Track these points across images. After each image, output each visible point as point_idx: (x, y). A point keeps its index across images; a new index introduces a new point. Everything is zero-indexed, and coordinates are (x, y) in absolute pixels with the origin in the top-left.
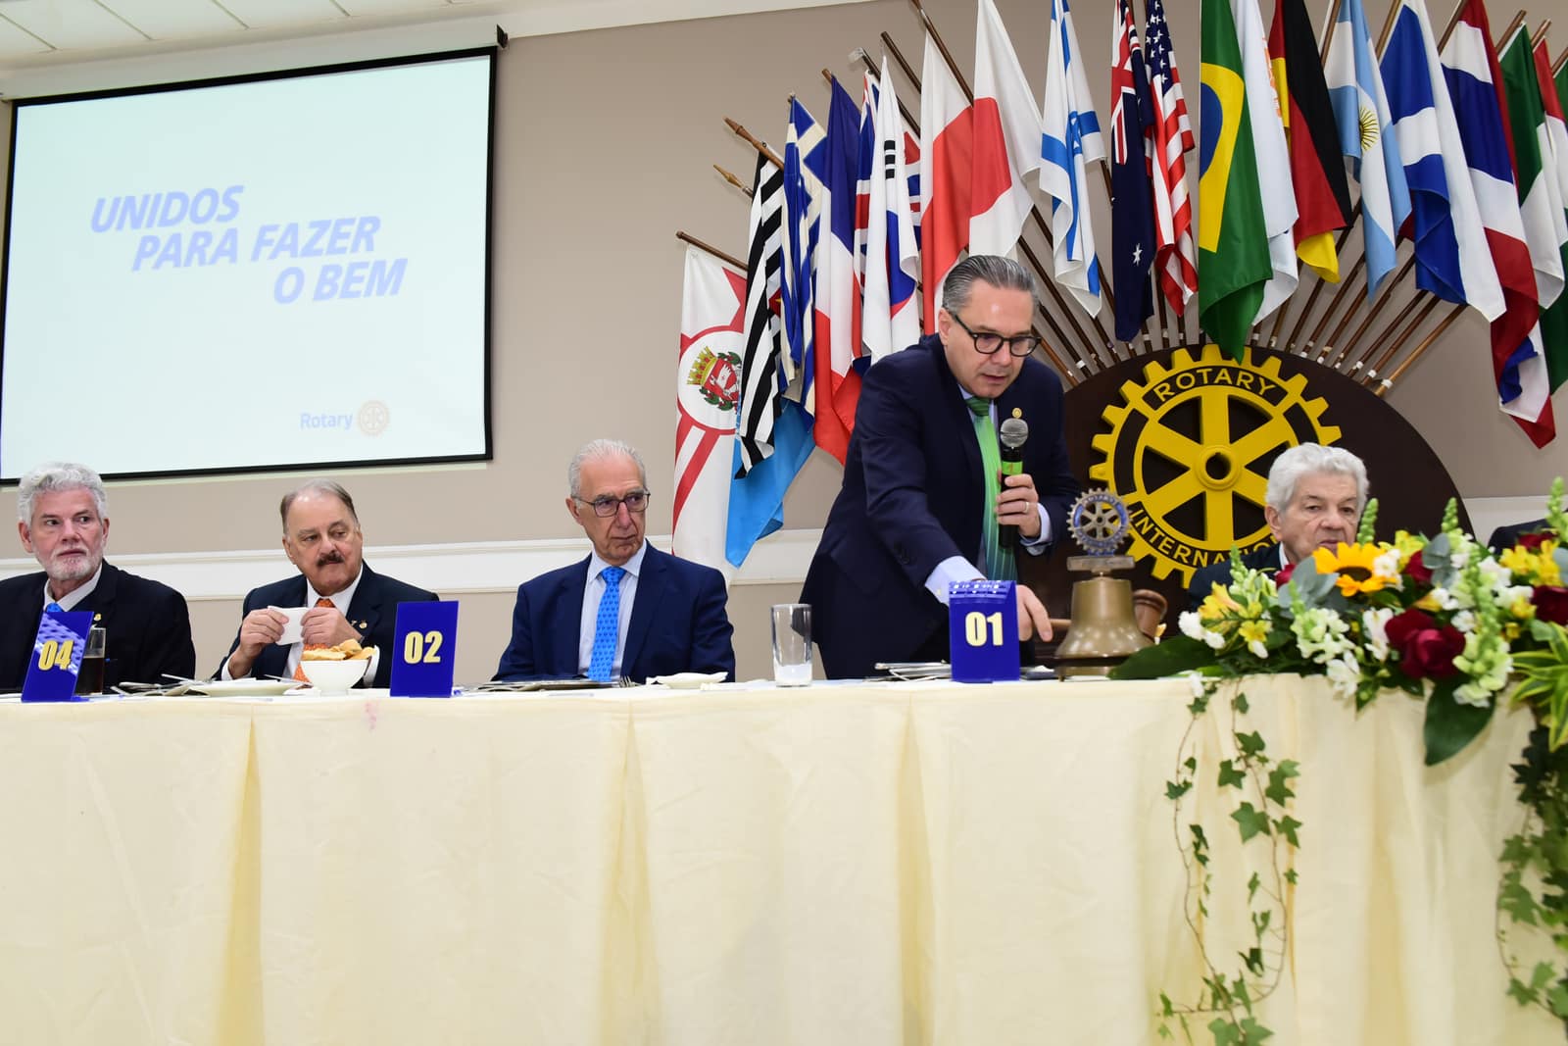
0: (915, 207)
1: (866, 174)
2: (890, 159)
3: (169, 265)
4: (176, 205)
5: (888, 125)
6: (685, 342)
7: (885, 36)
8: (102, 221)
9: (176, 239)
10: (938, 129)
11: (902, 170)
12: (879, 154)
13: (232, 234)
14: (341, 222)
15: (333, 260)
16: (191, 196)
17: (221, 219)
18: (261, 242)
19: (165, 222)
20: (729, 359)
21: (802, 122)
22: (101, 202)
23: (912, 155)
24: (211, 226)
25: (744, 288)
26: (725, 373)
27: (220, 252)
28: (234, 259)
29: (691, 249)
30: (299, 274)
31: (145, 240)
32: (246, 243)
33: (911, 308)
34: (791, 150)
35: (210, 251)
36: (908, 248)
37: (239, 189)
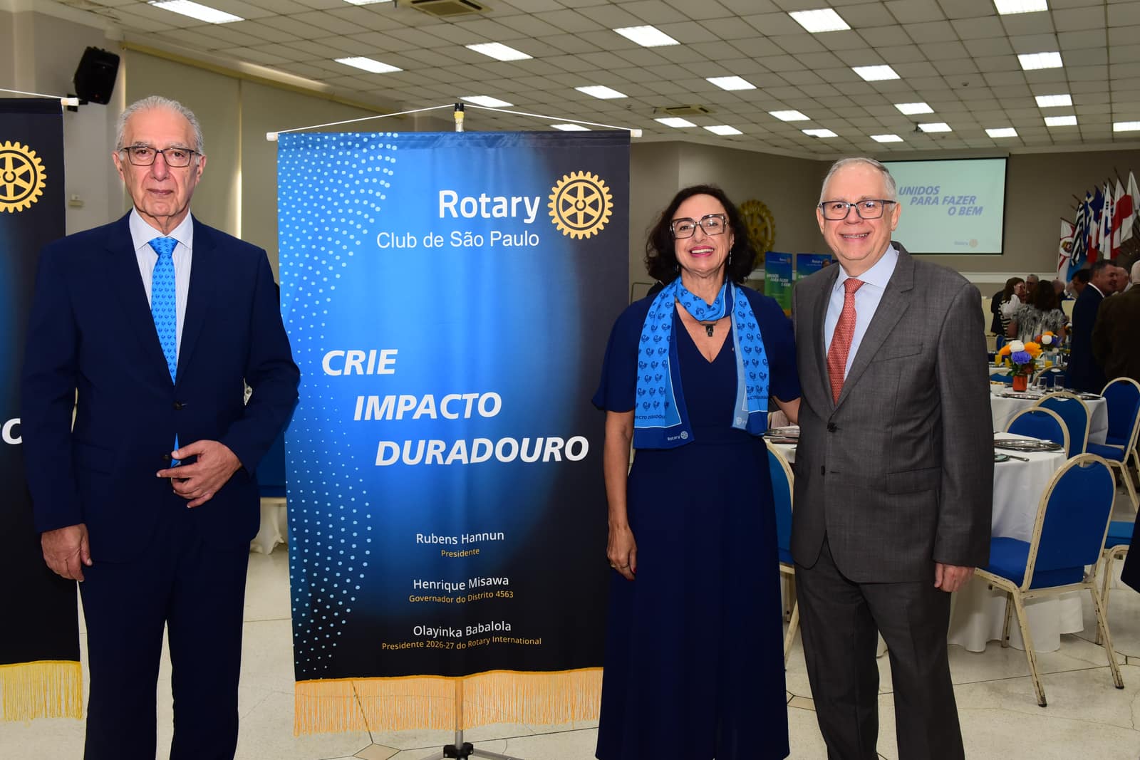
0: (1112, 215)
1: (1102, 208)
2: (1107, 206)
3: (919, 205)
4: (922, 190)
5: (1108, 198)
6: (1061, 239)
7: (1109, 179)
8: (902, 191)
9: (922, 198)
10: (1118, 199)
11: (1109, 207)
12: (1105, 204)
13: (937, 198)
14: (965, 197)
15: (964, 205)
16: (926, 187)
17: (935, 194)
18: (945, 200)
19: (919, 193)
20: (1071, 243)
21: (1089, 197)
22: (901, 188)
23: (1112, 203)
24: (931, 195)
25: (1074, 230)
26: (1069, 246)
27: (933, 203)
28: (937, 204)
29: (1063, 221)
30: (955, 208)
31: (913, 198)
32: (941, 201)
33: (1109, 236)
34: (1086, 202)
35: (931, 202)
36: (1109, 225)
37: (939, 187)
